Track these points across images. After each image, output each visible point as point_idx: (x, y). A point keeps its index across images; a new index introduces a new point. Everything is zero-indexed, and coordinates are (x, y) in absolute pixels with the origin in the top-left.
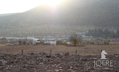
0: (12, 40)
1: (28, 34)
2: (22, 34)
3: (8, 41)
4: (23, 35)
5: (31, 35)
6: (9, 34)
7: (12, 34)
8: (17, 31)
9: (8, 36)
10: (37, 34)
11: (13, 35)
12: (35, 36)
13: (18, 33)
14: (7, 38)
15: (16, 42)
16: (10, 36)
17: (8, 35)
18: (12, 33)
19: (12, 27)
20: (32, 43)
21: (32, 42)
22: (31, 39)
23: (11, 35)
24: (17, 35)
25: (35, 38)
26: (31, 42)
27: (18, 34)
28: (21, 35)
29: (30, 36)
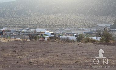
1: (37, 25)
2: (29, 25)
3: (14, 34)
4: (31, 26)
5: (41, 26)
6: (13, 25)
7: (18, 25)
8: (24, 21)
9: (13, 27)
10: (49, 25)
11: (19, 26)
12: (46, 27)
13: (24, 24)
14: (12, 30)
15: (23, 35)
16: (15, 27)
17: (13, 26)
18: (17, 23)
19: (18, 16)
20: (44, 38)
21: (44, 36)
22: (41, 32)
24: (24, 26)
25: (47, 30)
26: (42, 35)
27: (25, 25)
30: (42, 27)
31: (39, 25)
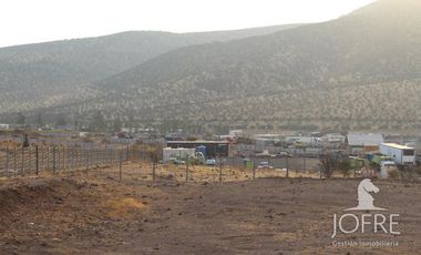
0: (278, 145)
1: (349, 119)
2: (322, 119)
3: (266, 153)
4: (328, 124)
5: (364, 124)
6: (265, 120)
7: (281, 120)
8: (301, 105)
9: (263, 127)
10: (393, 120)
11: (285, 123)
12: (386, 127)
13: (304, 115)
14: (260, 137)
15: (300, 156)
16: (270, 128)
17: (263, 123)
18: (279, 115)
20: (377, 167)
21: (375, 159)
22: (366, 144)
23: (275, 124)
24: (304, 123)
25: (388, 139)
26: (369, 157)
27: (307, 119)
28: (319, 124)
29: (361, 128)
30: (367, 128)
31: (358, 120)
